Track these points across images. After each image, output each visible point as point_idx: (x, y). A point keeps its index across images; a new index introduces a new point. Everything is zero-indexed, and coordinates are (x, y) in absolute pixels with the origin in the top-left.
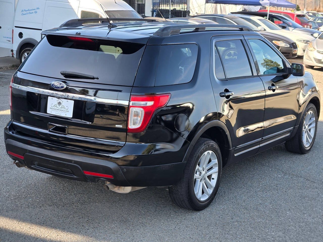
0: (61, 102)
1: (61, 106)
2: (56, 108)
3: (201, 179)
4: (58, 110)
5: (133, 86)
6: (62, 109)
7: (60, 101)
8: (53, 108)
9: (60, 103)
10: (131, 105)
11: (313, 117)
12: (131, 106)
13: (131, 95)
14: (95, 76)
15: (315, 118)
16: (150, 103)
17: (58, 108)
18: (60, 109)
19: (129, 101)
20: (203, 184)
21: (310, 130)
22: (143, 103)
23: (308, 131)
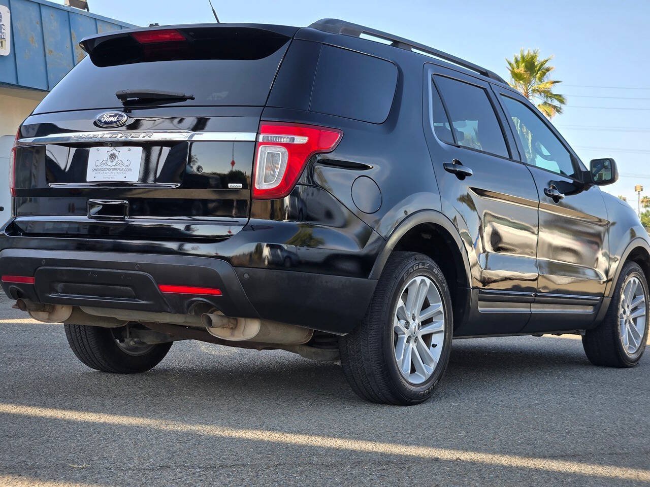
0: (117, 153)
1: (115, 162)
2: (105, 167)
3: (409, 337)
4: (109, 170)
5: (265, 106)
6: (118, 167)
7: (114, 151)
8: (100, 167)
9: (113, 156)
10: (261, 139)
11: (641, 294)
12: (261, 144)
13: (260, 121)
14: (188, 94)
15: (643, 296)
16: (301, 140)
17: (109, 167)
18: (113, 167)
19: (258, 134)
20: (413, 348)
21: (635, 320)
22: (285, 139)
23: (632, 321)
